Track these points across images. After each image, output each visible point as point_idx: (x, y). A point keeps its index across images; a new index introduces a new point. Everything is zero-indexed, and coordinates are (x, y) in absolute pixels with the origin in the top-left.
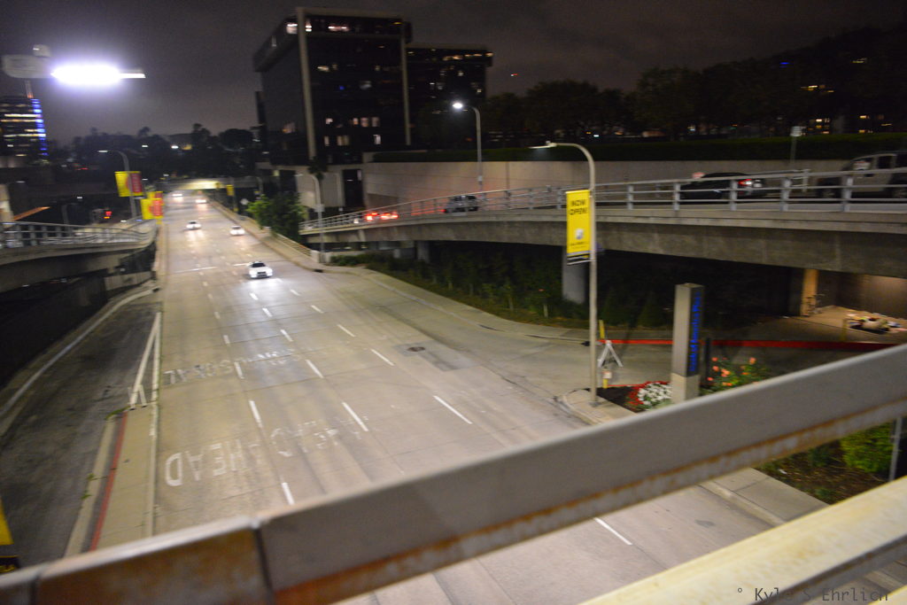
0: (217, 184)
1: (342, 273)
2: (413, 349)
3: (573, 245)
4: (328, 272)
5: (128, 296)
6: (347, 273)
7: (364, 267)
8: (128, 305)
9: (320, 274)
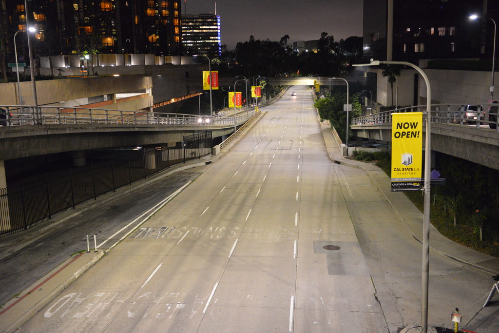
0: (315, 82)
1: (354, 167)
2: (329, 247)
3: (398, 170)
4: (344, 164)
5: (186, 165)
6: (358, 167)
7: (374, 163)
8: (181, 172)
9: (337, 165)
